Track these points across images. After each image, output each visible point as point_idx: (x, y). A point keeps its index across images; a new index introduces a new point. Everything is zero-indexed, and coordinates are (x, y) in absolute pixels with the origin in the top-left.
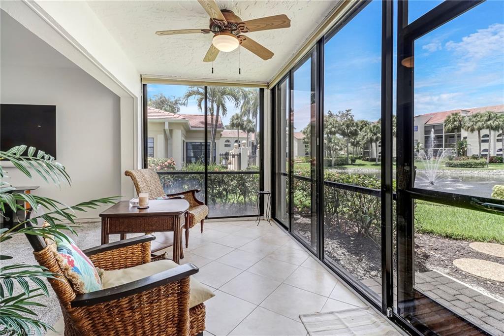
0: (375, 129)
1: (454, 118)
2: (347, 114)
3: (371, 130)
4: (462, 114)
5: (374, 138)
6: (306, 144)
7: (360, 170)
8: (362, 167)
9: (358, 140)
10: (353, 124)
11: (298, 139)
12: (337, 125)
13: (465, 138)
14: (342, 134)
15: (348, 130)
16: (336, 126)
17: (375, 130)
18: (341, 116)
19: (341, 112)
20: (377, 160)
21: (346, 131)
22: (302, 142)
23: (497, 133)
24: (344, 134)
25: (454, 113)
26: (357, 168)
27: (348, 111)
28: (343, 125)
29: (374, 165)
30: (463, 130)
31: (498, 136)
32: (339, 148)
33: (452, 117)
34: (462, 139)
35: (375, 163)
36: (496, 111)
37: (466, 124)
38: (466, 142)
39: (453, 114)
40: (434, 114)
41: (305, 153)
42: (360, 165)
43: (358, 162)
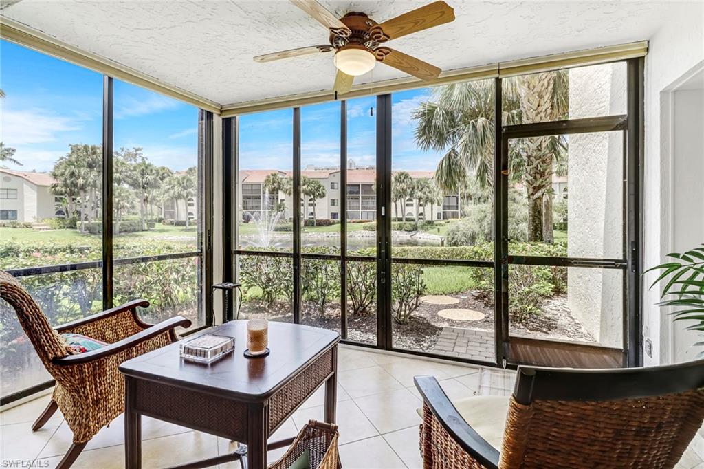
0: (185, 181)
1: (273, 179)
2: (136, 154)
3: (179, 183)
4: (280, 176)
5: (184, 193)
6: (58, 197)
7: (165, 237)
8: (166, 234)
9: (154, 195)
10: (151, 170)
11: (39, 186)
12: (124, 169)
13: (282, 200)
14: (131, 185)
15: (143, 178)
16: (122, 171)
17: (185, 184)
18: (125, 155)
19: (125, 149)
20: (187, 224)
21: (140, 180)
22: (49, 192)
23: (309, 198)
24: (134, 184)
25: (273, 173)
26: (157, 235)
27: (137, 150)
28: (135, 170)
29: (183, 230)
30: (280, 192)
31: (310, 200)
32: (128, 205)
33: (272, 177)
34: (279, 202)
35: (184, 227)
36: (309, 176)
37: (285, 187)
38: (283, 204)
39: (272, 175)
40: (251, 172)
41: (55, 212)
42: (161, 231)
43: (158, 226)
